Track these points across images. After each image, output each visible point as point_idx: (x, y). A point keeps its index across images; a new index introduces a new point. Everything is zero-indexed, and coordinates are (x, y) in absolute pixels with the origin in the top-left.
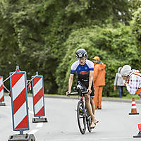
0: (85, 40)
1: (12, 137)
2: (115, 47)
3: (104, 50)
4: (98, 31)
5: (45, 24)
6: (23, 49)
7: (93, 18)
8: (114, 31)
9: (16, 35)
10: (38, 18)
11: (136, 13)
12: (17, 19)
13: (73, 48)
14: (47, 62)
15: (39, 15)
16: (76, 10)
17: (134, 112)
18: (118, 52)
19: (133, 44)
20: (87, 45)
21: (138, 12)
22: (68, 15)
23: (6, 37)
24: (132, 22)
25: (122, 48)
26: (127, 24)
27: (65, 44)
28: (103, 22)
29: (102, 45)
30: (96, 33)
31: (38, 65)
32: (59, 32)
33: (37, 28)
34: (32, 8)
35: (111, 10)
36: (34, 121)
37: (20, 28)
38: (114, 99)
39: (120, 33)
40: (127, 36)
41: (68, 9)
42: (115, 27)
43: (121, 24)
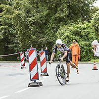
0: (67, 31)
1: (30, 84)
2: (84, 34)
3: (77, 36)
4: (74, 26)
5: (45, 24)
6: (34, 37)
7: (71, 19)
8: (83, 26)
9: (30, 30)
10: (41, 21)
11: (94, 16)
12: (30, 22)
13: (61, 36)
14: (47, 44)
15: (42, 19)
16: (61, 16)
17: (95, 69)
18: (85, 37)
19: (93, 32)
20: (68, 34)
21: (95, 15)
22: (57, 18)
23: (24, 32)
24: (92, 21)
25: (87, 35)
26: (89, 22)
27: (56, 34)
28: (76, 21)
29: (76, 33)
30: (72, 27)
31: (43, 46)
32: (53, 28)
33: (41, 26)
34: (38, 15)
35: (80, 15)
36: (42, 75)
37: (32, 26)
38: (84, 62)
39: (86, 27)
40: (89, 28)
41: (57, 15)
42: (83, 24)
43: (86, 22)
